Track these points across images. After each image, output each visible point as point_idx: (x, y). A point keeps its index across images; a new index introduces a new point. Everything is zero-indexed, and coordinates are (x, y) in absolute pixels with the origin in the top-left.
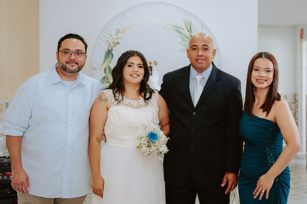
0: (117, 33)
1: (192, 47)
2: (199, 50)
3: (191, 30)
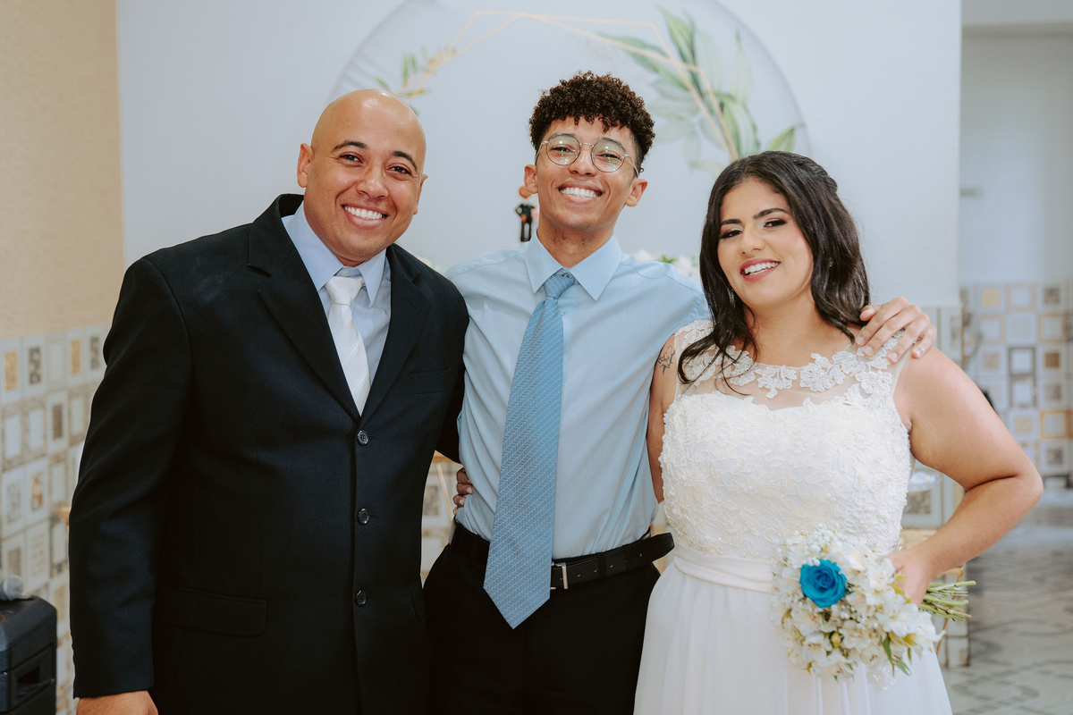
0: (405, 75)
1: (343, 146)
2: (370, 170)
3: (693, 54)
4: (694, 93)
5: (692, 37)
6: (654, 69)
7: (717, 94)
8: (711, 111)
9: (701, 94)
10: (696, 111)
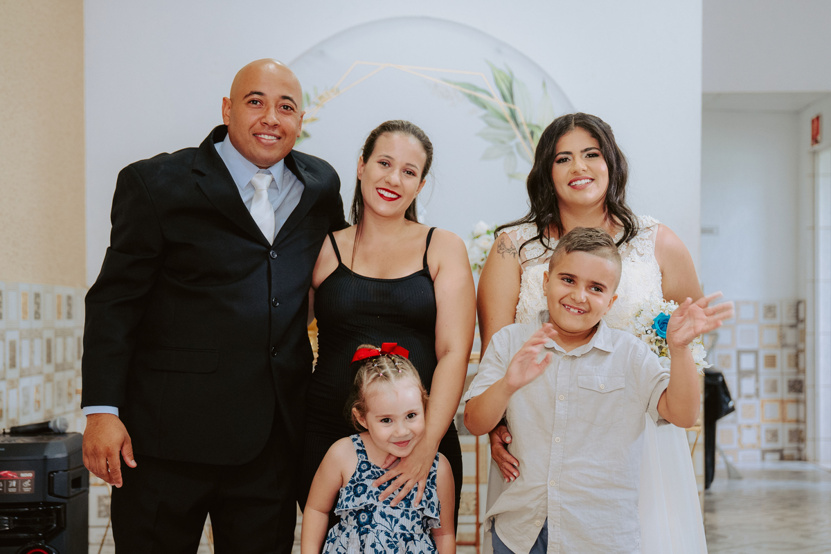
1: (250, 95)
3: (512, 96)
4: (512, 124)
5: (511, 84)
6: (484, 106)
7: (529, 125)
8: (524, 137)
9: (517, 125)
10: (513, 137)
